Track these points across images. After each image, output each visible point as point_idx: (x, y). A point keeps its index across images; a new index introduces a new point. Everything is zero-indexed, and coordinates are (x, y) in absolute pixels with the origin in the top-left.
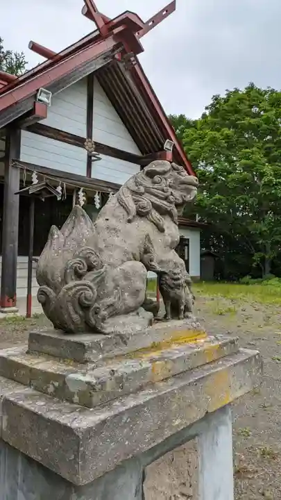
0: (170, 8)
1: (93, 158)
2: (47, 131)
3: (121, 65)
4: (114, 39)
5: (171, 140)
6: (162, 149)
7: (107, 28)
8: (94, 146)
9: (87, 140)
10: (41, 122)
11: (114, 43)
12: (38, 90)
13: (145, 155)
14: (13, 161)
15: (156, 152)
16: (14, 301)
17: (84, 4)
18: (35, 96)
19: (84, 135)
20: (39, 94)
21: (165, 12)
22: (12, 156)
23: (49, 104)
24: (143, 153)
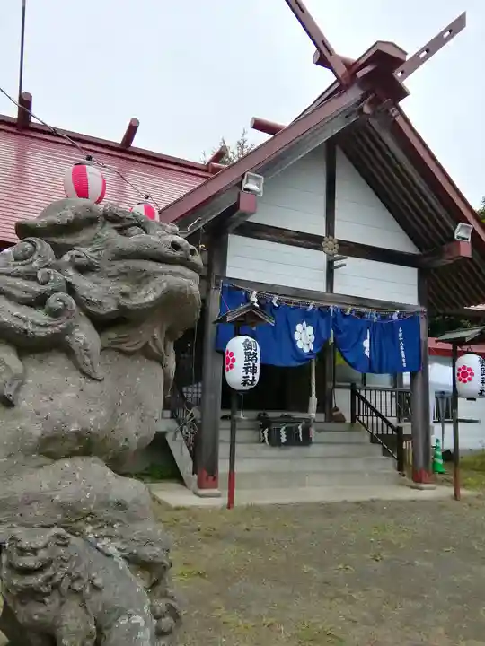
0: (457, 26)
1: (336, 263)
2: (264, 231)
3: (374, 123)
4: (361, 86)
5: (468, 223)
6: (452, 239)
7: (349, 75)
8: (337, 246)
9: (326, 239)
10: (250, 219)
11: (361, 92)
12: (243, 176)
13: (424, 252)
14: (218, 277)
15: (443, 244)
16: (215, 479)
17: (315, 49)
18: (240, 185)
19: (322, 232)
20: (244, 181)
21: (448, 33)
22: (216, 271)
23: (260, 193)
24: (420, 249)
